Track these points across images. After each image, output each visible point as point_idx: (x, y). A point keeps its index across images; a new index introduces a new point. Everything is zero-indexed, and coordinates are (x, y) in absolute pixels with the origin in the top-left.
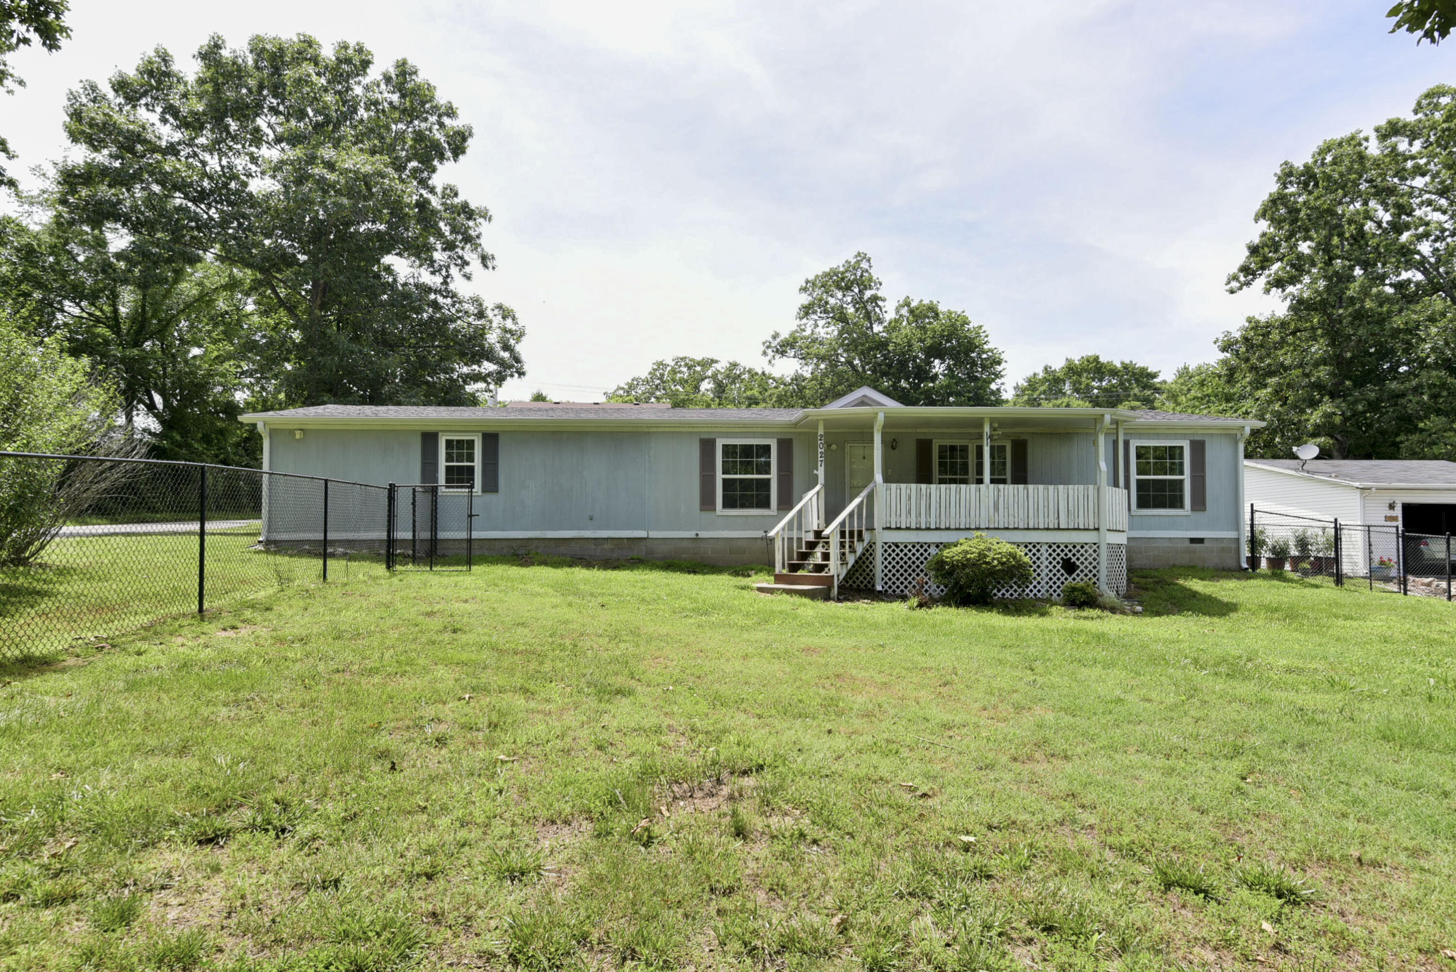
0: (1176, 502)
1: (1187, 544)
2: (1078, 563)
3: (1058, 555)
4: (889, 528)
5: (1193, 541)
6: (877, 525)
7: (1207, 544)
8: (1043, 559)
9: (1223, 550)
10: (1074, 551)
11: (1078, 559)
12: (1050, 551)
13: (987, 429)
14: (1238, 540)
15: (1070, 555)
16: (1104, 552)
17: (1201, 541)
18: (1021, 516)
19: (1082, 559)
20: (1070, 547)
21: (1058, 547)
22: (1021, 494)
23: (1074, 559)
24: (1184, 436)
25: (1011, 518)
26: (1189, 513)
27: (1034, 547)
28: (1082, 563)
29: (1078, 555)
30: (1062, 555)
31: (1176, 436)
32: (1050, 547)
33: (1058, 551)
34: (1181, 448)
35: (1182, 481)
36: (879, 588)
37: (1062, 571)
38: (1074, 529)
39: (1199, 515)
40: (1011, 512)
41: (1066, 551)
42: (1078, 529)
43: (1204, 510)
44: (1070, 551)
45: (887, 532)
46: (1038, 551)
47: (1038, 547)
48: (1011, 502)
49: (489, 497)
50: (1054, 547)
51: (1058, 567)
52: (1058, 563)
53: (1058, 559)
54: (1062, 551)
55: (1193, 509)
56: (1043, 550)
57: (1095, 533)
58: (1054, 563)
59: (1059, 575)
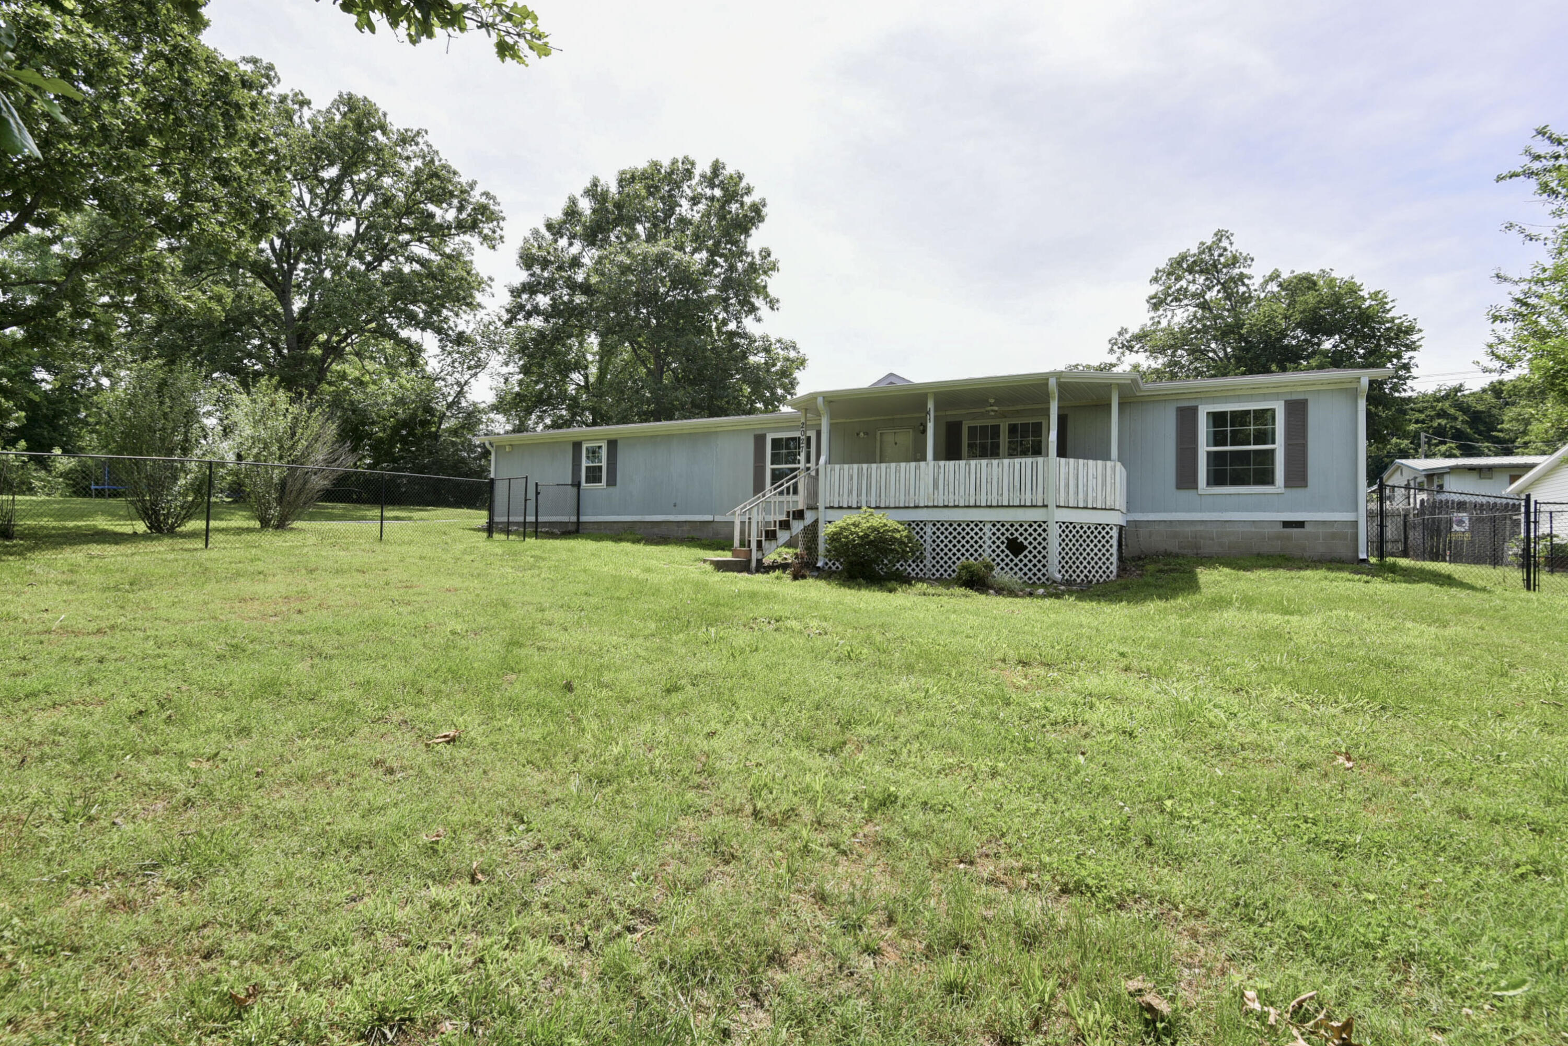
0: (1266, 478)
1: (1280, 529)
2: (1026, 543)
3: (1003, 534)
4: (832, 508)
5: (1287, 524)
6: (821, 505)
7: (1308, 528)
8: (985, 538)
9: (1333, 536)
10: (1021, 530)
11: (1026, 539)
12: (994, 530)
13: (931, 405)
14: (1356, 523)
15: (1016, 534)
16: (1054, 532)
17: (1300, 524)
18: (962, 493)
19: (1030, 539)
20: (1017, 526)
21: (1003, 525)
22: (962, 470)
23: (1021, 539)
24: (1276, 396)
25: (951, 496)
26: (1282, 490)
27: (976, 525)
28: (1030, 543)
29: (1026, 534)
30: (1008, 534)
31: (1265, 397)
32: (994, 525)
33: (1003, 530)
34: (1273, 411)
35: (1273, 451)
36: (820, 564)
37: (1007, 552)
38: (1020, 506)
39: (1297, 494)
40: (951, 489)
41: (1012, 530)
42: (1025, 506)
43: (1306, 486)
44: (1017, 530)
45: (830, 511)
46: (981, 530)
47: (981, 525)
48: (952, 480)
49: (611, 489)
50: (999, 526)
51: (1003, 547)
52: (1003, 543)
53: (1003, 538)
54: (1007, 530)
55: (1287, 485)
56: (985, 529)
57: (1044, 510)
58: (998, 543)
59: (1003, 556)
